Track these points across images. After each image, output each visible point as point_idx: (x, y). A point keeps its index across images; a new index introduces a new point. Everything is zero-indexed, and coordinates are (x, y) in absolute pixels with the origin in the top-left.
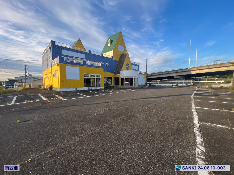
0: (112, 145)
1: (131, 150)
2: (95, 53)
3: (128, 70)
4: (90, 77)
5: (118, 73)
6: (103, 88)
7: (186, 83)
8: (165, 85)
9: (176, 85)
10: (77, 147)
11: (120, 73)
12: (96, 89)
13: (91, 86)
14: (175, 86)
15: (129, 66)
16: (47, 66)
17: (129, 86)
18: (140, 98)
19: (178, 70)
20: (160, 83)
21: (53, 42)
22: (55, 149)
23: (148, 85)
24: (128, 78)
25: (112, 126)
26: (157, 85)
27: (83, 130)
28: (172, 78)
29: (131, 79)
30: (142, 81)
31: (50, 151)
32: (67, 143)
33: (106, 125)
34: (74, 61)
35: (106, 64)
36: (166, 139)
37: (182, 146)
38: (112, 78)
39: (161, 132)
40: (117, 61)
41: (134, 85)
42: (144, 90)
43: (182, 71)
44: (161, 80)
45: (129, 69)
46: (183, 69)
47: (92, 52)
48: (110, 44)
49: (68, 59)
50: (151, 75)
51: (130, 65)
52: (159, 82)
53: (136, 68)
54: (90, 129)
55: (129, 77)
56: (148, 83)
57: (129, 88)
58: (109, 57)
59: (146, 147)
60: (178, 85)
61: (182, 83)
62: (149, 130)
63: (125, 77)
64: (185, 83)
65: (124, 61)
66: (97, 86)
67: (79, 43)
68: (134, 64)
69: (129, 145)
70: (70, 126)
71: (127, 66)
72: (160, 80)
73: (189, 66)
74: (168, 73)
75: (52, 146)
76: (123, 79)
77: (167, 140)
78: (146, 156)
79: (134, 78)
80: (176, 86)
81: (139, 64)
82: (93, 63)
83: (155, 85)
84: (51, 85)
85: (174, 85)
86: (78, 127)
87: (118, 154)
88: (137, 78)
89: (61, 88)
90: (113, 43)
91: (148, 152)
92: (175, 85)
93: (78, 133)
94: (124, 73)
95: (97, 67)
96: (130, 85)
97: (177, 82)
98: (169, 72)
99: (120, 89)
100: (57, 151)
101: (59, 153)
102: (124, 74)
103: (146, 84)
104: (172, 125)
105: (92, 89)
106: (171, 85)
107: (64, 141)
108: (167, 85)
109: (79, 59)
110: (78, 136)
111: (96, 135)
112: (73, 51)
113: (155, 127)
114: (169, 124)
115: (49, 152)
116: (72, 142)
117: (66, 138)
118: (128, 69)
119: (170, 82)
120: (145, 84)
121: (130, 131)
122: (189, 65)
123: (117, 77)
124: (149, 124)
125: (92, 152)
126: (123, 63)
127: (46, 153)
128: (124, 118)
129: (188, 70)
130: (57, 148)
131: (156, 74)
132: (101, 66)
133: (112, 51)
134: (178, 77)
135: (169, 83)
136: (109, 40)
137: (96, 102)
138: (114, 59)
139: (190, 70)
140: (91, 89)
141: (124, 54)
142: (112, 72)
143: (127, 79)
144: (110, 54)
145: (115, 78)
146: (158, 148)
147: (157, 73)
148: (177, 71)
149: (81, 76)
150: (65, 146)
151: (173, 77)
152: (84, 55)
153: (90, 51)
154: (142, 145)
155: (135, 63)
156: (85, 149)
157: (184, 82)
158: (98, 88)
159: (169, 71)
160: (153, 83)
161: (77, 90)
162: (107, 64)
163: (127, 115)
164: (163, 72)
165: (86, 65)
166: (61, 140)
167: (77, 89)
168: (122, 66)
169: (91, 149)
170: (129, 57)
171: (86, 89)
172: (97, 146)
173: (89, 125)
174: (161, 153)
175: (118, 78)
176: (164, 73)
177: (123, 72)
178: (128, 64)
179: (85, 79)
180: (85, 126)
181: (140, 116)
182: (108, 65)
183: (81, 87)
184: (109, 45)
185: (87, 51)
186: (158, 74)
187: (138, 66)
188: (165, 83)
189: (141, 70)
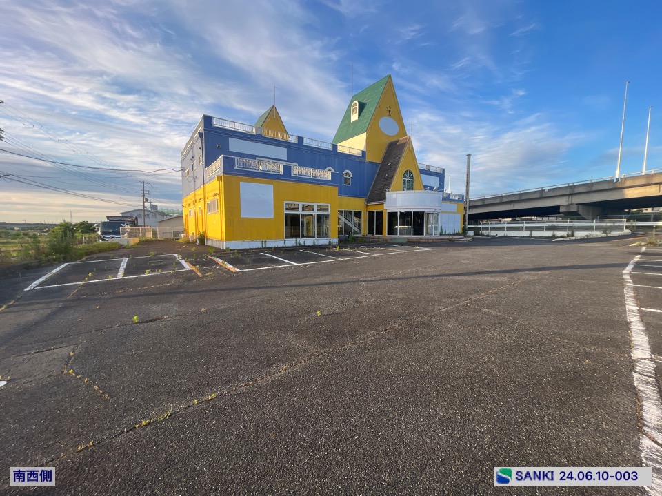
0: (368, 400)
1: (424, 420)
2: (315, 145)
3: (408, 189)
4: (300, 212)
5: (379, 200)
6: (335, 240)
7: (605, 229)
8: (527, 234)
9: (568, 236)
10: (275, 396)
11: (384, 199)
12: (316, 243)
13: (303, 236)
14: (562, 239)
15: (412, 178)
16: (193, 182)
17: (412, 236)
18: (447, 272)
19: (575, 186)
20: (510, 229)
21: (208, 120)
22: (222, 394)
23: (471, 233)
24: (409, 213)
25: (366, 349)
26: (500, 233)
27: (288, 354)
28: (553, 211)
29: (419, 216)
30: (451, 222)
31: (212, 399)
32: (250, 383)
33: (348, 344)
34: (261, 168)
35: (345, 172)
36: (534, 398)
37: (589, 425)
38: (360, 213)
39: (517, 377)
40: (377, 164)
41: (427, 234)
42: (459, 248)
43: (590, 188)
44: (515, 220)
45: (412, 185)
46: (592, 184)
47: (306, 142)
48: (357, 114)
49: (245, 164)
50: (480, 203)
51: (414, 174)
52: (506, 225)
53: (434, 181)
54: (307, 351)
55: (413, 211)
56: (471, 229)
57: (410, 243)
58: (353, 152)
59: (469, 416)
60: (573, 235)
61: (590, 228)
62: (477, 367)
63: (398, 211)
64: (598, 228)
65: (398, 161)
66: (319, 235)
67: (273, 117)
68: (427, 172)
69: (417, 406)
70: (255, 340)
71: (405, 177)
72: (510, 219)
73: (617, 172)
74: (537, 196)
75: (215, 386)
76: (392, 216)
77: (539, 404)
78: (470, 442)
79: (428, 214)
80: (568, 239)
81: (444, 170)
82: (309, 172)
83: (493, 233)
84: (203, 232)
85: (559, 234)
86: (276, 345)
87: (386, 427)
88: (438, 214)
89: (228, 239)
90: (364, 111)
91: (476, 431)
92: (564, 233)
93: (276, 359)
94: (396, 199)
95: (319, 184)
96: (414, 234)
97: (571, 224)
98: (541, 195)
99: (384, 244)
100: (228, 400)
101: (233, 405)
102: (398, 200)
103: (465, 230)
104: (553, 360)
105: (306, 244)
106: (549, 234)
107: (244, 377)
108: (536, 234)
109: (271, 161)
110: (277, 367)
111: (323, 369)
112: (257, 141)
113: (498, 361)
114: (542, 356)
115: (209, 400)
116: (264, 382)
117: (247, 370)
118: (408, 185)
119: (545, 225)
120: (461, 231)
121: (420, 366)
122: (616, 170)
123: (375, 209)
124: (477, 352)
125: (316, 412)
126: (395, 170)
127: (203, 402)
128: (400, 327)
129: (614, 186)
130: (228, 392)
131: (498, 201)
132: (330, 179)
133: (364, 136)
134: (574, 209)
135: (540, 229)
136: (356, 104)
137: (318, 280)
138: (368, 159)
139: (619, 186)
140: (302, 243)
141: (397, 141)
142: (360, 195)
143: (405, 217)
144: (355, 145)
145: (371, 214)
146: (509, 424)
147: (502, 197)
148: (571, 191)
149: (277, 207)
150: (246, 389)
151: (558, 207)
152: (285, 150)
153: (300, 139)
154: (458, 409)
155: (432, 169)
156: (297, 403)
157: (595, 224)
158: (323, 241)
159: (542, 191)
160: (486, 229)
161: (268, 246)
162: (347, 174)
163: (407, 320)
164: (521, 195)
165: (290, 176)
166: (236, 375)
167: (267, 243)
168: (390, 178)
169: (311, 405)
170: (412, 151)
171: (291, 242)
172: (328, 399)
173: (304, 341)
174: (519, 438)
175: (380, 214)
176: (524, 198)
177: (394, 196)
178: (409, 173)
179: (287, 215)
180: (294, 342)
181: (449, 326)
182: (351, 176)
183: (277, 237)
184: (355, 117)
185: (293, 139)
186: (505, 200)
187: (441, 176)
188: (527, 229)
189: (448, 189)
